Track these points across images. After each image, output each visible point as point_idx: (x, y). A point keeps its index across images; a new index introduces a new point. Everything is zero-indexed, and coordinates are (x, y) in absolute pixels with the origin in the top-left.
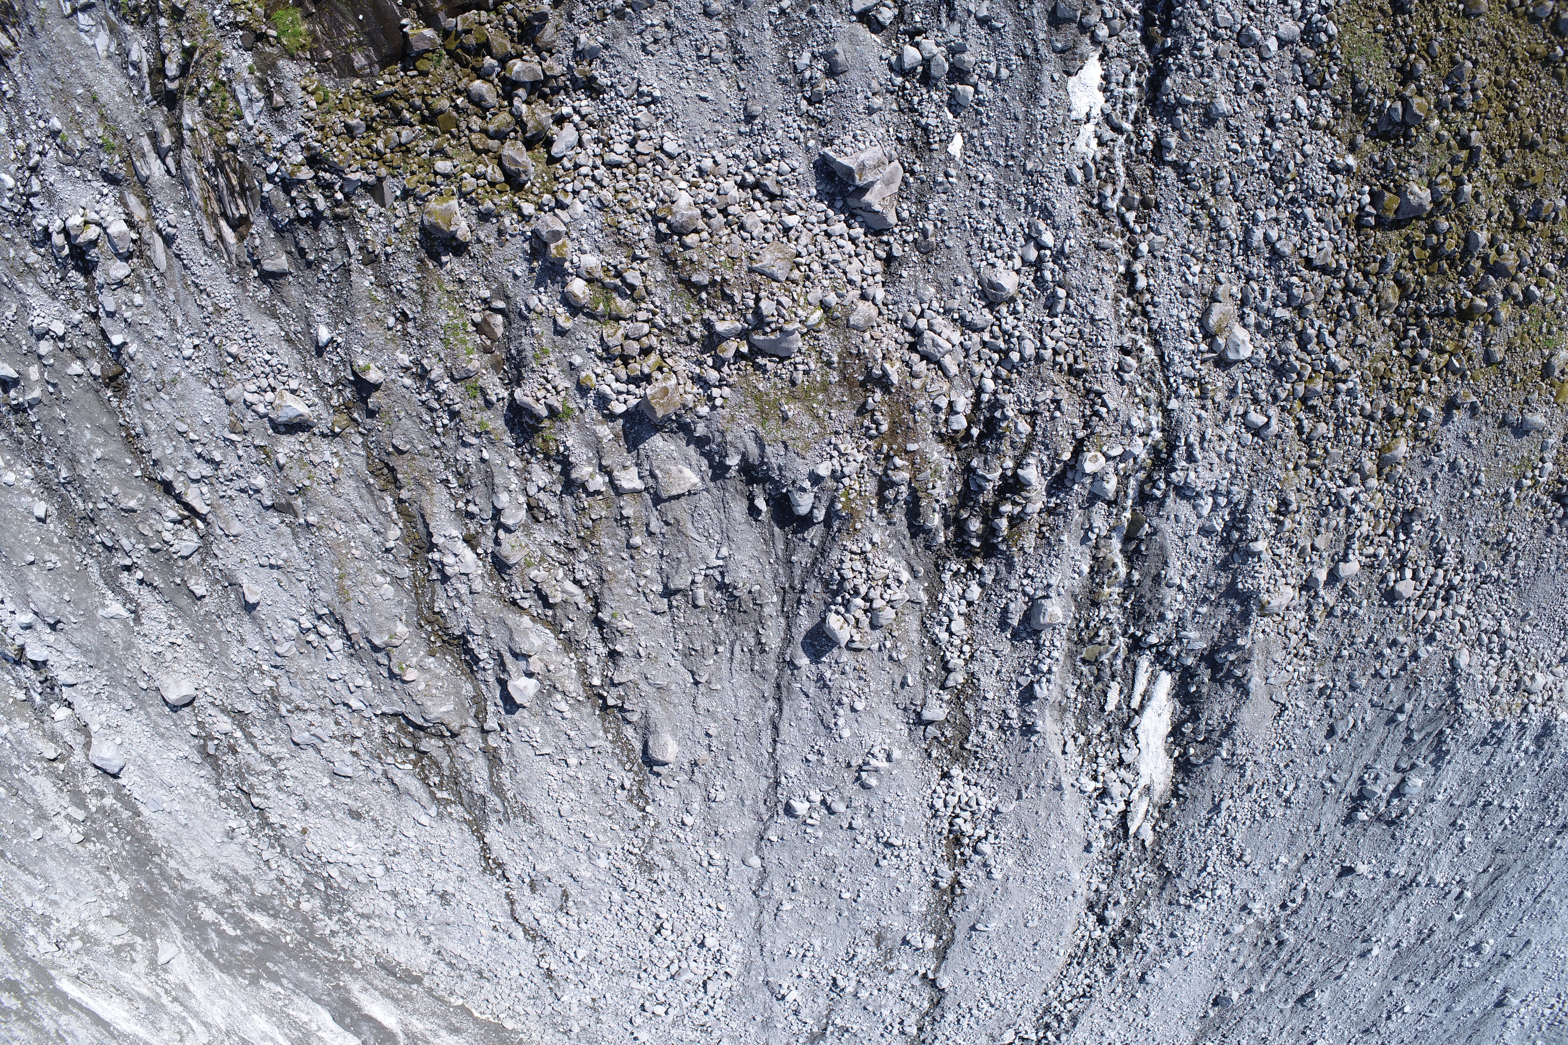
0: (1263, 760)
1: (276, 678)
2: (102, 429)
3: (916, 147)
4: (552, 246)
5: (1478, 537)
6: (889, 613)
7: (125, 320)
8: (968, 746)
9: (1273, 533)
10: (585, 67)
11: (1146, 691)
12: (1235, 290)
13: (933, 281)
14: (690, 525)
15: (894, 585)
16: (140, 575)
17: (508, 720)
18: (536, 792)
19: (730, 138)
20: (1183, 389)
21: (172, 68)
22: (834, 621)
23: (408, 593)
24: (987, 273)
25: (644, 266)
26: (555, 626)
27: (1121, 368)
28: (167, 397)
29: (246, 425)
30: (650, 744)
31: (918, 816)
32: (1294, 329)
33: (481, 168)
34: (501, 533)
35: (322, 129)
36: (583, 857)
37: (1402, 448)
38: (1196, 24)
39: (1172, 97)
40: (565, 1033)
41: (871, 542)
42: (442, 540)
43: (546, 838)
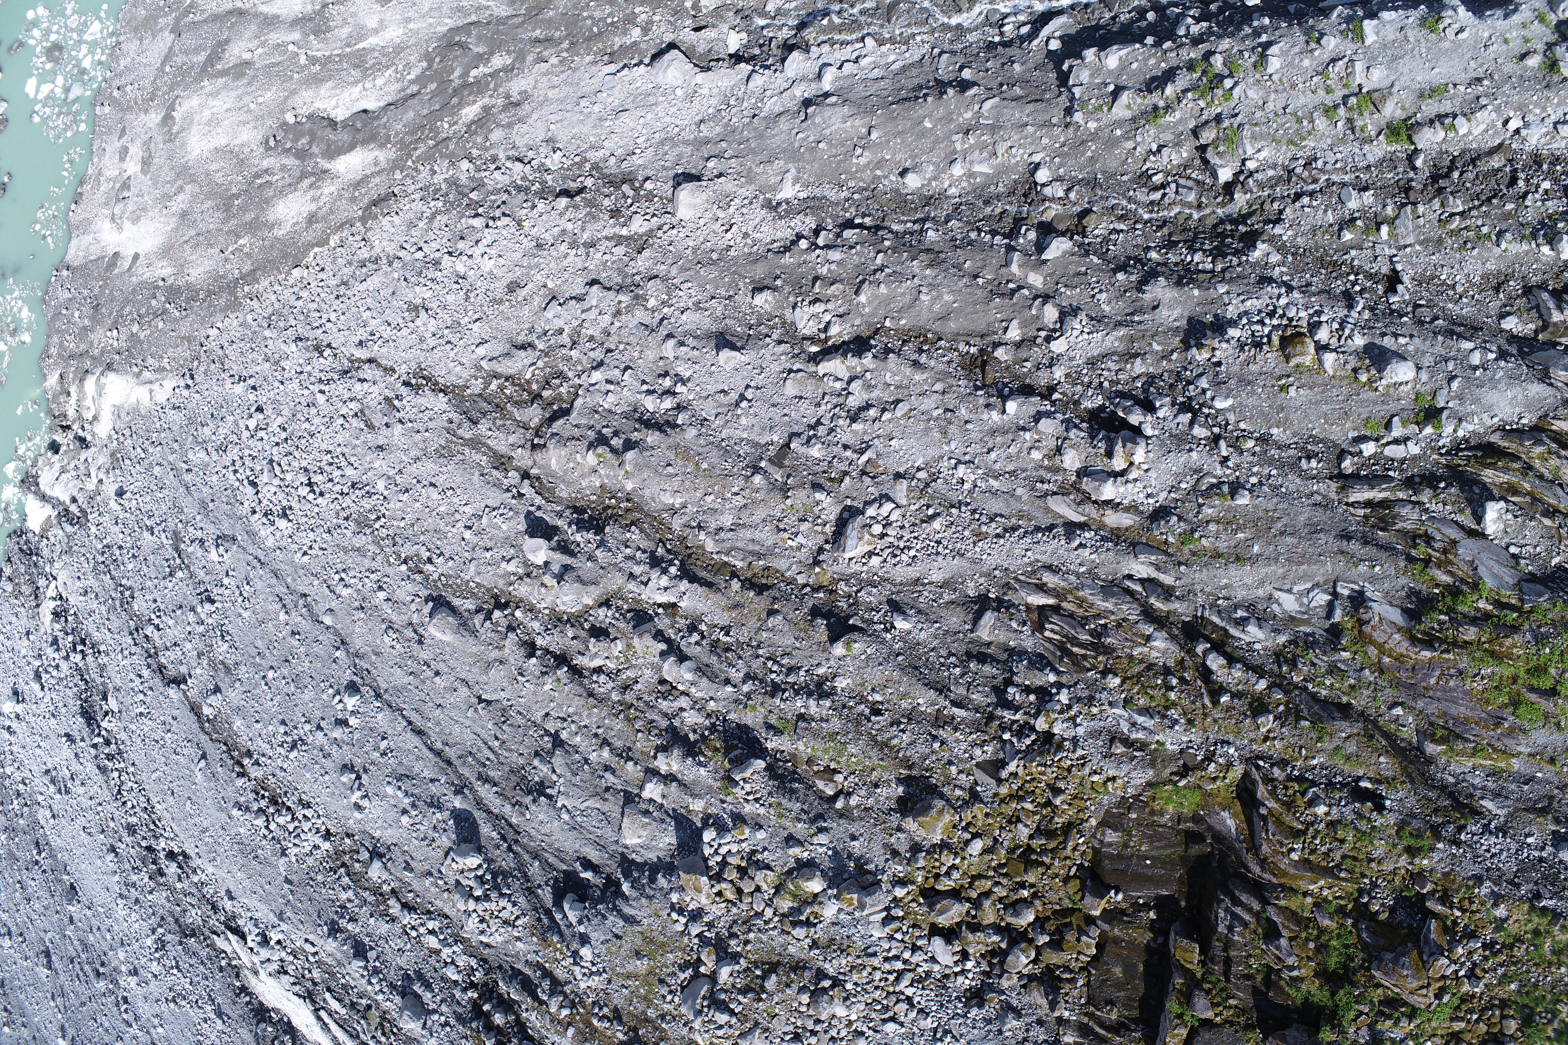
1: (653, 313)
2: (945, 316)
4: (855, 897)
6: (461, 904)
7: (1024, 429)
8: (342, 870)
10: (996, 1006)
11: (329, 1029)
14: (598, 806)
15: (481, 926)
16: (804, 244)
17: (524, 508)
18: (458, 479)
21: (1215, 662)
22: (474, 858)
23: (658, 513)
25: (805, 946)
26: (576, 620)
28: (935, 414)
29: (868, 481)
30: (450, 619)
31: (306, 789)
33: (956, 875)
34: (663, 646)
35: (1069, 771)
36: (392, 472)
40: (270, 318)
41: (518, 939)
42: (683, 589)
43: (419, 454)
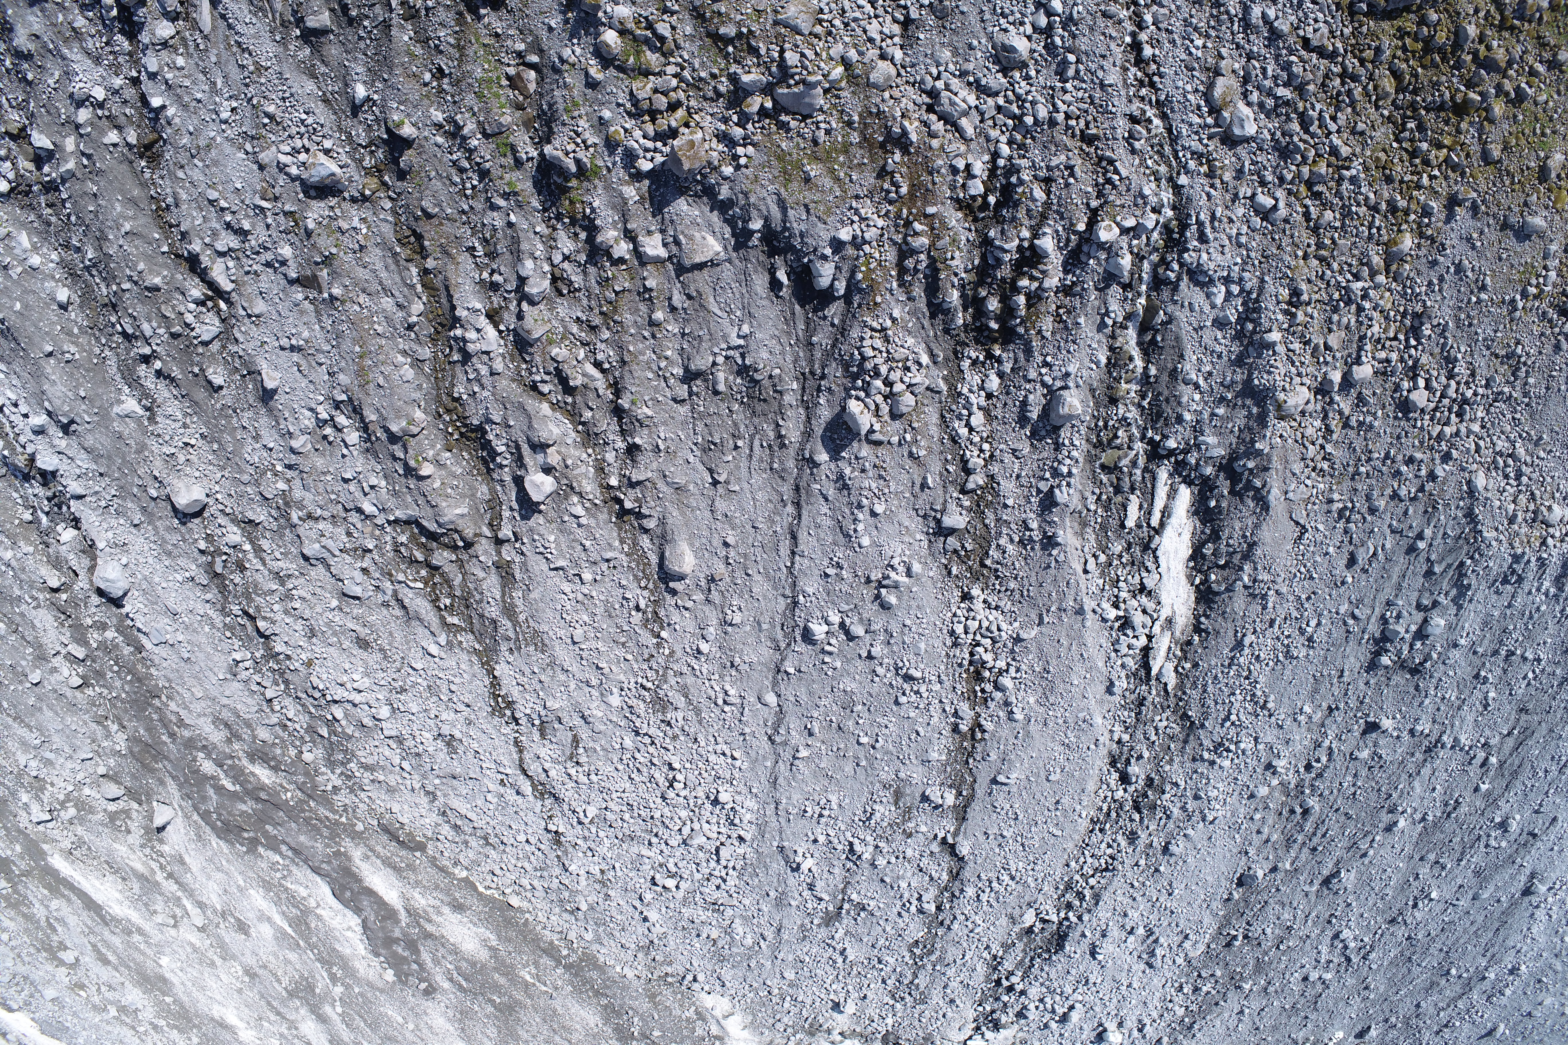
0: (1284, 590)
1: (289, 481)
2: (133, 202)
5: (1488, 348)
6: (909, 399)
7: (167, 83)
8: (988, 562)
9: (1285, 326)
11: (1166, 507)
12: (1237, 66)
13: (950, 45)
14: (711, 299)
15: (914, 368)
16: (158, 365)
17: (523, 527)
18: (550, 614)
20: (1192, 164)
22: (854, 406)
23: (428, 377)
24: (1000, 37)
25: (674, 19)
26: (573, 415)
27: (1132, 137)
28: (200, 164)
29: (277, 190)
30: (667, 554)
31: (938, 643)
32: (1296, 110)
34: (525, 306)
36: (595, 693)
37: (1408, 242)
40: (572, 913)
41: (891, 318)
42: (465, 313)
43: (558, 670)
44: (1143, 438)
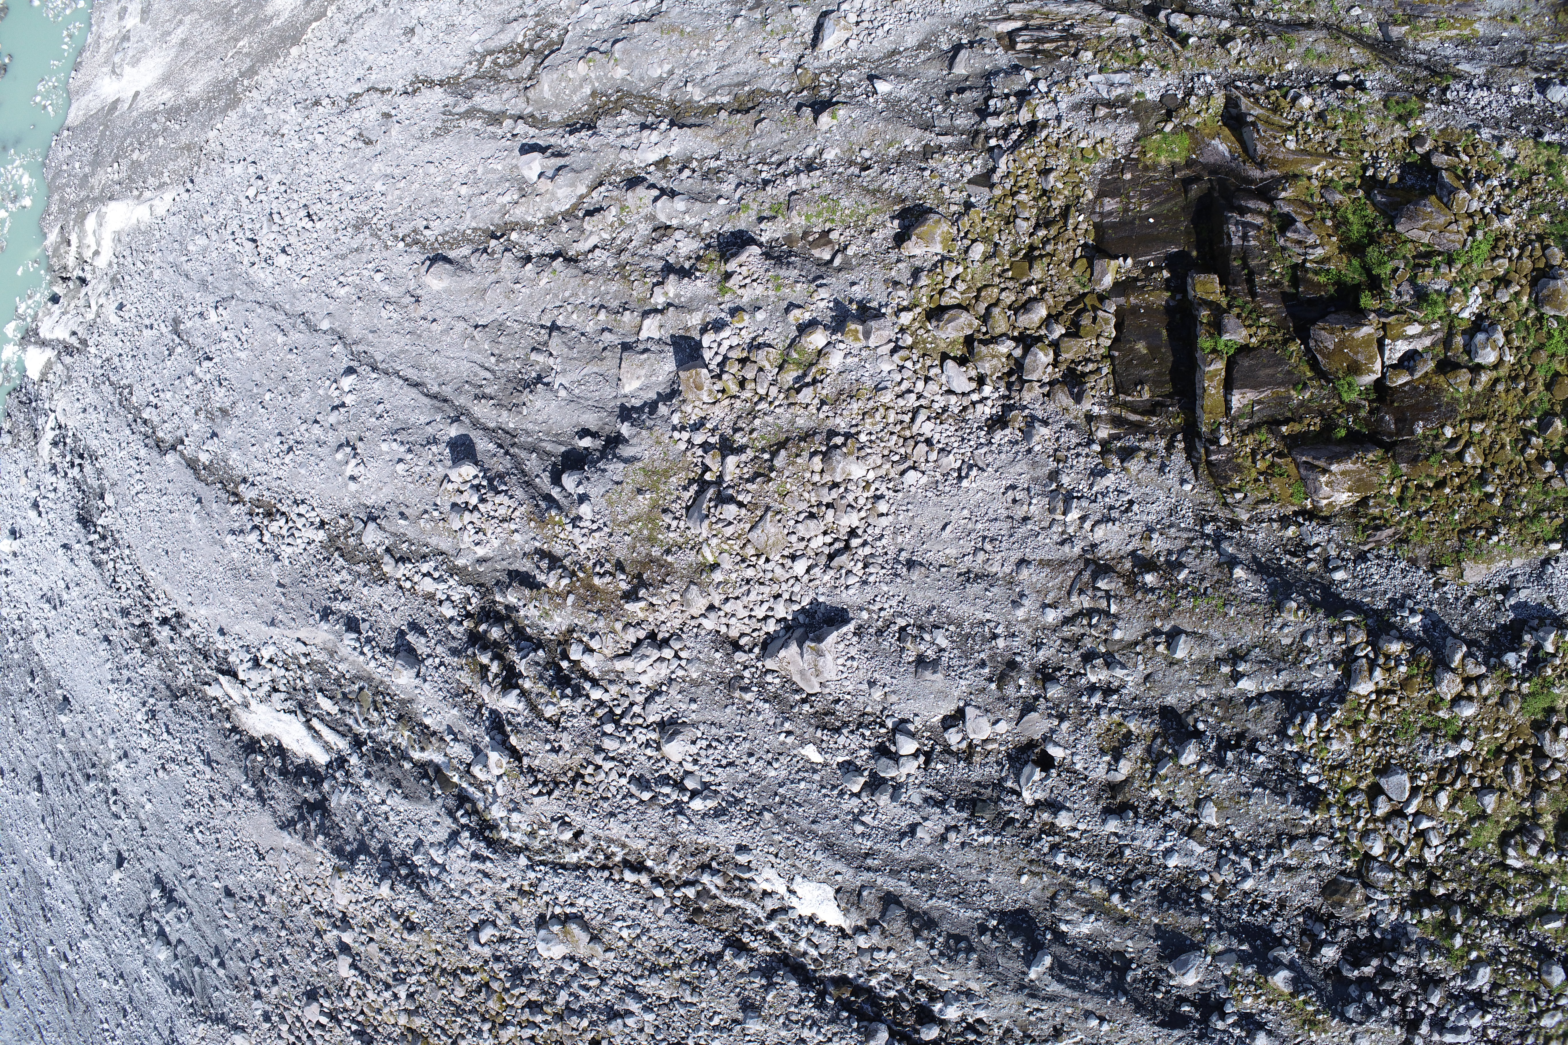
0: (230, 821)
3: (826, 714)
4: (860, 328)
6: (456, 525)
8: (336, 555)
9: (393, 907)
10: (1019, 423)
11: (320, 737)
12: (595, 963)
13: (703, 680)
14: (595, 369)
15: (477, 538)
17: (517, 143)
18: (455, 148)
19: (900, 539)
20: (531, 875)
21: (1178, 20)
22: (468, 471)
23: (647, 89)
24: (689, 733)
25: (812, 409)
26: (570, 214)
27: (564, 824)
30: (447, 266)
31: (301, 486)
32: (546, 1003)
33: (961, 286)
34: (656, 192)
35: (1057, 145)
36: (389, 170)
38: (834, 1034)
39: (779, 980)
40: (269, 99)
41: (516, 531)
42: (672, 138)
43: (416, 143)
44: (370, 736)
